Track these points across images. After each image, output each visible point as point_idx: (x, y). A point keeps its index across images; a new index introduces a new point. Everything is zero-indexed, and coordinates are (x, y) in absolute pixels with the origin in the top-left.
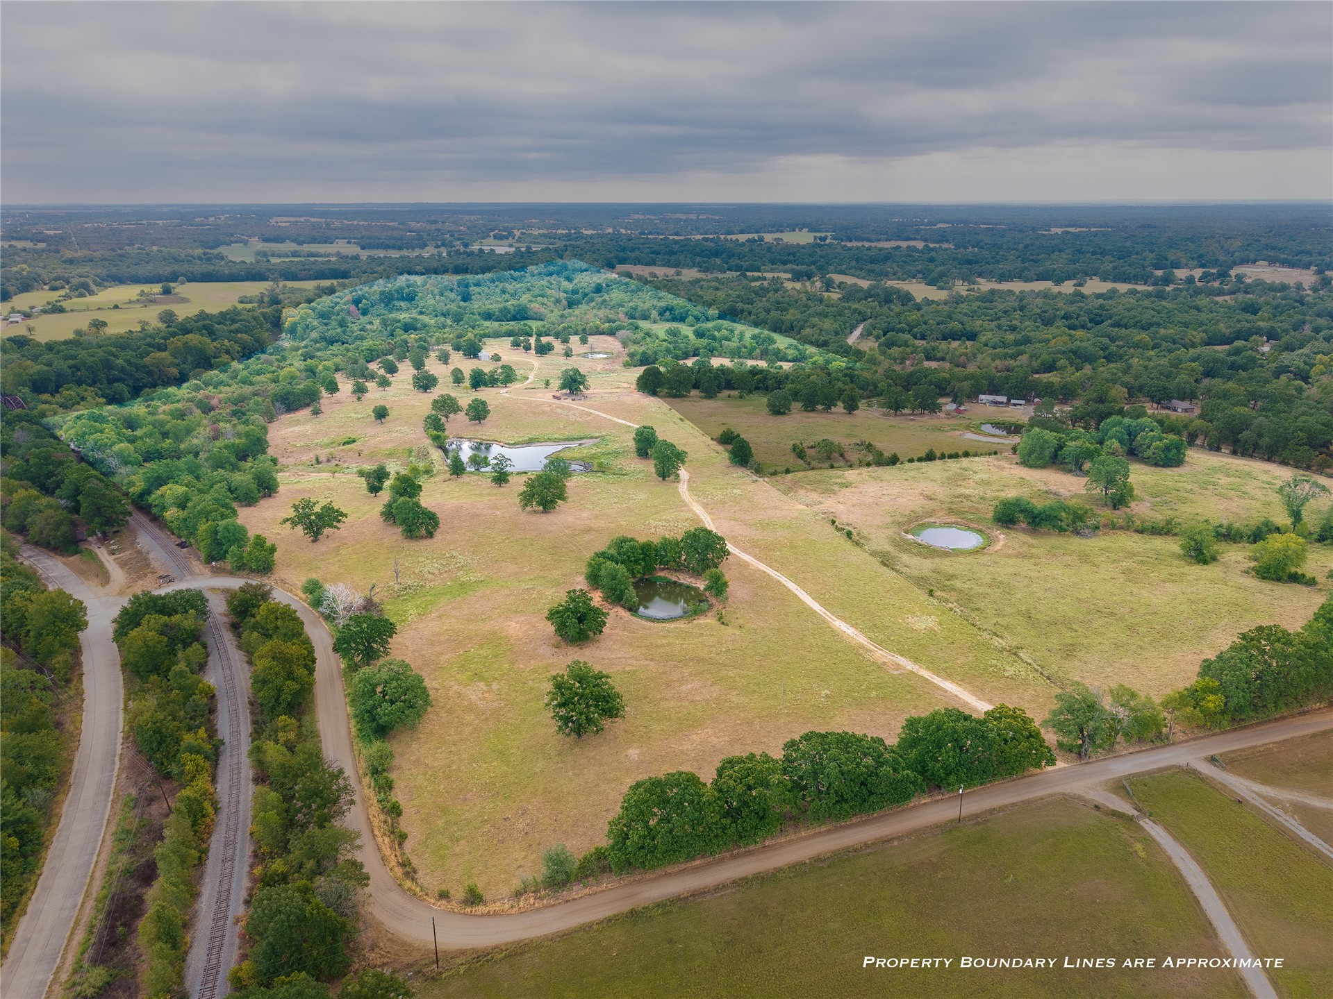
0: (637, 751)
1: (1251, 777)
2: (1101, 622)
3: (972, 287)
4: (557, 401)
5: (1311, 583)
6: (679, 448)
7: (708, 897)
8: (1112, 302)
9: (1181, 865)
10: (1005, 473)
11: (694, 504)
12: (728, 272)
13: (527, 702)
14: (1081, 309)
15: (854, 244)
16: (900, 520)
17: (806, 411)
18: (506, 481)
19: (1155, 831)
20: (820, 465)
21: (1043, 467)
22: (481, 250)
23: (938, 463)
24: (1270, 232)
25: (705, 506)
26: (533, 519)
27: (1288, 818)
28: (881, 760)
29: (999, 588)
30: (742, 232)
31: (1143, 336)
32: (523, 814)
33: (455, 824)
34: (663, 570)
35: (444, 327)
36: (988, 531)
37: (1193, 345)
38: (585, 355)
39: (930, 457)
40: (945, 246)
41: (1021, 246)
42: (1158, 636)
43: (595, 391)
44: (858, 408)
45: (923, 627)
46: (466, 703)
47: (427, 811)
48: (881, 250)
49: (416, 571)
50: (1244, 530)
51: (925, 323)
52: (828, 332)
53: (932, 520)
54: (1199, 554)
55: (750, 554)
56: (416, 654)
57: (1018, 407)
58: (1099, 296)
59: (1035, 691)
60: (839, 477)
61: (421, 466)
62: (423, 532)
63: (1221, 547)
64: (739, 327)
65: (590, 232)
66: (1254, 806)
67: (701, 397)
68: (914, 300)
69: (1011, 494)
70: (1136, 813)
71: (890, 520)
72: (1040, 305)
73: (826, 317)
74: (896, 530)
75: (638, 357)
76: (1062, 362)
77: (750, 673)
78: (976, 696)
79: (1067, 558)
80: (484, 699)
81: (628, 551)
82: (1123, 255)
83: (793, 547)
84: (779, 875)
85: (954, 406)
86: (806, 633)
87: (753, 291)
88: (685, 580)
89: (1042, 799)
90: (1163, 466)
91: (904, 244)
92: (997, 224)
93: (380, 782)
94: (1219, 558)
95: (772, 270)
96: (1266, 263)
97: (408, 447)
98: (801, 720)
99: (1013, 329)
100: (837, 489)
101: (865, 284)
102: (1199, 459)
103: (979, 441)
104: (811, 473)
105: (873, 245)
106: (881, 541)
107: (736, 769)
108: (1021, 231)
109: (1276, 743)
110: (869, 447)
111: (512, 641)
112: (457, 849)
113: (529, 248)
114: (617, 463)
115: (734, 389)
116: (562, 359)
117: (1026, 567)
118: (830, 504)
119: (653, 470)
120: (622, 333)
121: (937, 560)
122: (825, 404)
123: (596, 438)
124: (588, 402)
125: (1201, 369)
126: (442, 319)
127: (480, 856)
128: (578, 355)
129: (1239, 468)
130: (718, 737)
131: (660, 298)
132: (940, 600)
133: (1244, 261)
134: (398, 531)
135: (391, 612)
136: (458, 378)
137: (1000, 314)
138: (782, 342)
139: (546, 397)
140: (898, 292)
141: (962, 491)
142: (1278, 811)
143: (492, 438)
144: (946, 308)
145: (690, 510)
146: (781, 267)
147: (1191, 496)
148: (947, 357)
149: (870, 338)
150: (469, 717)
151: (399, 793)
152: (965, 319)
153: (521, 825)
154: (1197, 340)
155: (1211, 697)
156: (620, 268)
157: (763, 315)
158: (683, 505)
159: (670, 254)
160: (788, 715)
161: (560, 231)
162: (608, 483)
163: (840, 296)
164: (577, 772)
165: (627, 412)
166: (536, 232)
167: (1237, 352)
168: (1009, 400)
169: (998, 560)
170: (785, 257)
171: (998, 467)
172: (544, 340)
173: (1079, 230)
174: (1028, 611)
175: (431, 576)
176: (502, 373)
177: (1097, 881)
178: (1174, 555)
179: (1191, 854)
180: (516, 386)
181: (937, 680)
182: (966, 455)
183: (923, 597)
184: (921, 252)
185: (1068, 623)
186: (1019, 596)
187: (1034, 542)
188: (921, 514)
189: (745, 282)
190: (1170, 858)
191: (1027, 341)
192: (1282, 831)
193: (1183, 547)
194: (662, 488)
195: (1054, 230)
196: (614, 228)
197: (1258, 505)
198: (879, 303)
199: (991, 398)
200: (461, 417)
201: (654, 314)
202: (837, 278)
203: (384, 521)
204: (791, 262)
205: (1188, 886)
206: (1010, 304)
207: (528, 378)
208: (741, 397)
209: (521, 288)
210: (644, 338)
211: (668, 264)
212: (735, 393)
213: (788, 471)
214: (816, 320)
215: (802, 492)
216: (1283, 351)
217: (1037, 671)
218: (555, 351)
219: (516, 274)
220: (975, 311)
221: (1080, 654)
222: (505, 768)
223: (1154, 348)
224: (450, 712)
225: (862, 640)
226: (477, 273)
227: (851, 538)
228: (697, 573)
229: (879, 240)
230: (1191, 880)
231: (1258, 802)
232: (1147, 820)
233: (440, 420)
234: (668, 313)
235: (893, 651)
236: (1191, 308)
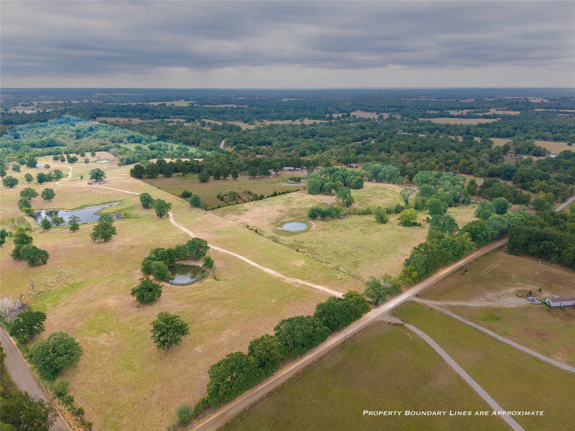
0: (200, 348)
1: (431, 300)
2: (361, 251)
3: (262, 123)
4: (91, 186)
5: (420, 225)
6: (167, 202)
7: (258, 406)
8: (316, 127)
9: (424, 338)
10: (305, 198)
11: (181, 227)
12: (154, 119)
13: (133, 337)
14: (306, 130)
15: (206, 106)
16: (274, 222)
17: (216, 179)
18: (78, 229)
19: (411, 327)
20: (232, 203)
21: (317, 194)
22: (17, 112)
23: (278, 196)
24: (358, 99)
25: (187, 227)
26: (101, 246)
27: (447, 311)
28: (315, 325)
29: (321, 244)
30: (154, 101)
31: (332, 140)
32: (153, 394)
33: (118, 409)
34: (178, 260)
35: (9, 153)
36: (308, 222)
37: (349, 143)
38: (95, 162)
39: (275, 195)
40: (245, 106)
41: (275, 106)
42: (381, 253)
43: (109, 179)
44: (238, 177)
45: (300, 265)
46: (99, 346)
47: (99, 407)
48: (220, 108)
49: (43, 283)
50: (393, 209)
51: (250, 139)
52: (210, 144)
53: (285, 220)
54: (382, 220)
55: (217, 246)
56: (60, 327)
57: (299, 171)
58: (311, 125)
59: (351, 283)
60: (242, 207)
61: (23, 227)
62: (40, 261)
63: (387, 216)
64: (170, 145)
65: (76, 102)
66: (436, 310)
67: (164, 177)
68: (242, 130)
69: (310, 206)
70: (402, 322)
71: (269, 222)
72: (291, 130)
73: (208, 138)
74: (273, 226)
75: (125, 161)
76: (308, 152)
77: (238, 300)
78: (331, 289)
79: (340, 228)
80: (109, 341)
81: (161, 254)
82: (313, 109)
83: (234, 240)
84: (285, 386)
85: (275, 173)
86: (255, 277)
87: (171, 128)
88: (191, 263)
89: (370, 325)
90: (357, 189)
91: (229, 106)
92: (262, 97)
93: (65, 399)
94: (388, 220)
95: (175, 118)
96: (360, 111)
97: (11, 218)
98: (268, 315)
99: (285, 140)
100: (243, 212)
101: (220, 123)
102: (367, 185)
103: (289, 186)
104: (229, 207)
105: (216, 106)
106: (269, 231)
107: (260, 344)
108: (272, 100)
109: (433, 285)
110: (249, 193)
111: (113, 309)
112: (124, 422)
113: (44, 111)
114: (134, 212)
115: (179, 172)
116: (84, 165)
117: (326, 234)
118: (242, 219)
119: (155, 214)
120: (112, 150)
121: (294, 236)
122: (223, 176)
123: (118, 201)
124: (107, 184)
125: (356, 151)
126: (6, 149)
127: (138, 422)
128: (92, 162)
129: (381, 187)
130: (235, 332)
131: (126, 132)
132: (302, 252)
133: (353, 110)
134: (24, 264)
135: (35, 307)
136: (29, 178)
137: (277, 134)
138: (192, 150)
139: (84, 184)
140: (235, 126)
141: (292, 207)
142: (443, 310)
143: (59, 208)
144: (256, 132)
145: (181, 231)
146: (178, 117)
147: (371, 199)
148: (264, 153)
149: (229, 146)
150: (104, 353)
151: (78, 402)
152: (265, 137)
153: (154, 399)
154: (350, 141)
155: (414, 273)
156: (99, 119)
157: (179, 138)
158: (175, 229)
159: (123, 112)
160: (262, 314)
161: (59, 102)
162: (133, 223)
163: (211, 129)
164: (173, 365)
165: (130, 187)
166: (46, 103)
167: (364, 144)
168: (295, 169)
169: (316, 233)
170: (179, 112)
171: (301, 196)
172: (72, 155)
173: (293, 99)
174: (335, 251)
175: (52, 284)
176: (55, 174)
177: (400, 352)
178: (373, 222)
179: (425, 333)
180: (63, 180)
181: (314, 286)
182: (288, 192)
183: (295, 252)
184: (237, 109)
185: (350, 253)
186: (329, 246)
187: (325, 223)
188: (280, 218)
189: (165, 124)
190: (419, 336)
191: (291, 144)
192: (448, 317)
193: (376, 218)
194: (161, 222)
195: (284, 100)
196: (89, 100)
197: (391, 199)
198: (228, 131)
199: (288, 168)
200: (39, 199)
201: (125, 140)
202: (207, 121)
203: (15, 259)
204: (182, 114)
205: (429, 345)
206: (281, 130)
207: (68, 176)
208: (183, 176)
209: (48, 130)
210: (124, 152)
211: (123, 116)
212: (181, 174)
213: (219, 207)
214: (204, 139)
215: (228, 215)
216: (379, 143)
217: (348, 274)
218: (79, 161)
219: (42, 124)
220: (268, 133)
221: (360, 265)
222: (135, 373)
223: (337, 145)
224: (92, 352)
225: (279, 275)
226: (19, 124)
227: (257, 232)
228: (197, 259)
229: (216, 104)
230: (429, 343)
231: (437, 308)
232: (407, 324)
233: (27, 201)
234: (132, 139)
235: (293, 277)
236: (343, 128)
